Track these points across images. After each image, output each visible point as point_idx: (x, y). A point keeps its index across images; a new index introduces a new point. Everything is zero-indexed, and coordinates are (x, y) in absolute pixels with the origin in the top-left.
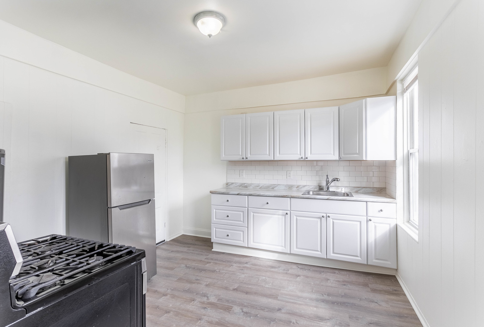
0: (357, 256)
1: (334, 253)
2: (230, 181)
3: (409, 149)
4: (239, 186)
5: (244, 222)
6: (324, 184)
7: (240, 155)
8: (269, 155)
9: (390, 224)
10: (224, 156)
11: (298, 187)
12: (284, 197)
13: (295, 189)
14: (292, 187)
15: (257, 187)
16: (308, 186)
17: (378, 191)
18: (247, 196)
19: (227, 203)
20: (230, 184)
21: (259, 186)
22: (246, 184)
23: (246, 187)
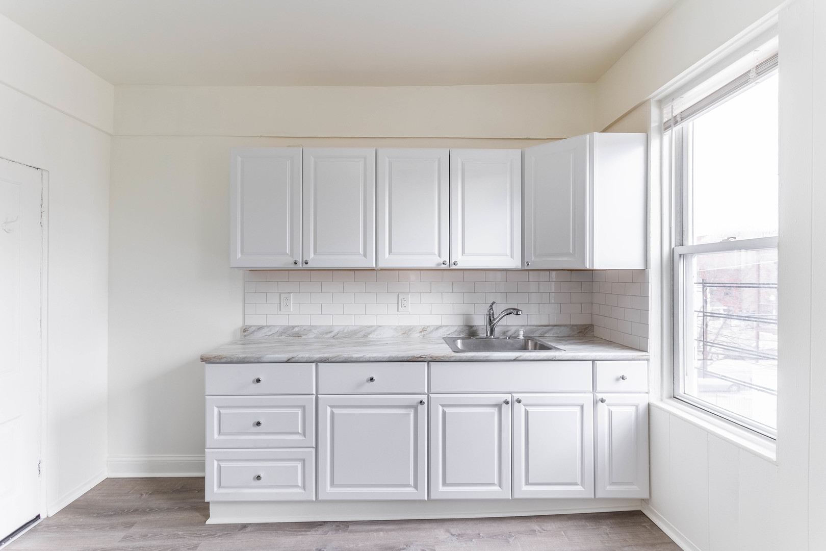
0: (576, 484)
1: (527, 483)
2: (254, 321)
3: (673, 246)
4: (278, 334)
5: (304, 435)
6: (480, 321)
7: (286, 254)
8: (365, 255)
9: (637, 406)
10: (239, 255)
11: (423, 330)
12: (414, 360)
13: (418, 335)
14: (410, 330)
15: (327, 333)
16: (447, 326)
17: (580, 332)
18: (314, 365)
19: (257, 388)
20: (254, 328)
21: (331, 332)
22: (296, 329)
23: (298, 335)
